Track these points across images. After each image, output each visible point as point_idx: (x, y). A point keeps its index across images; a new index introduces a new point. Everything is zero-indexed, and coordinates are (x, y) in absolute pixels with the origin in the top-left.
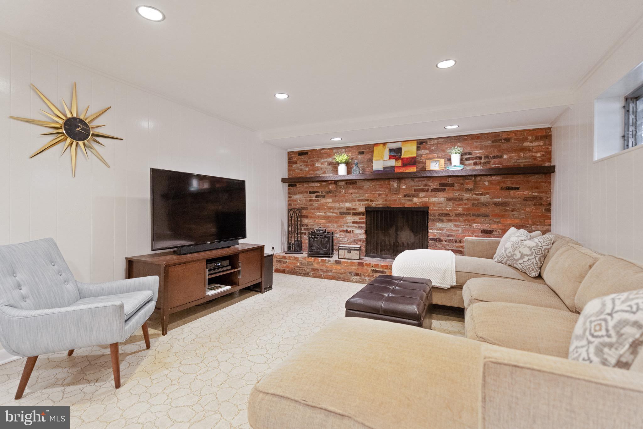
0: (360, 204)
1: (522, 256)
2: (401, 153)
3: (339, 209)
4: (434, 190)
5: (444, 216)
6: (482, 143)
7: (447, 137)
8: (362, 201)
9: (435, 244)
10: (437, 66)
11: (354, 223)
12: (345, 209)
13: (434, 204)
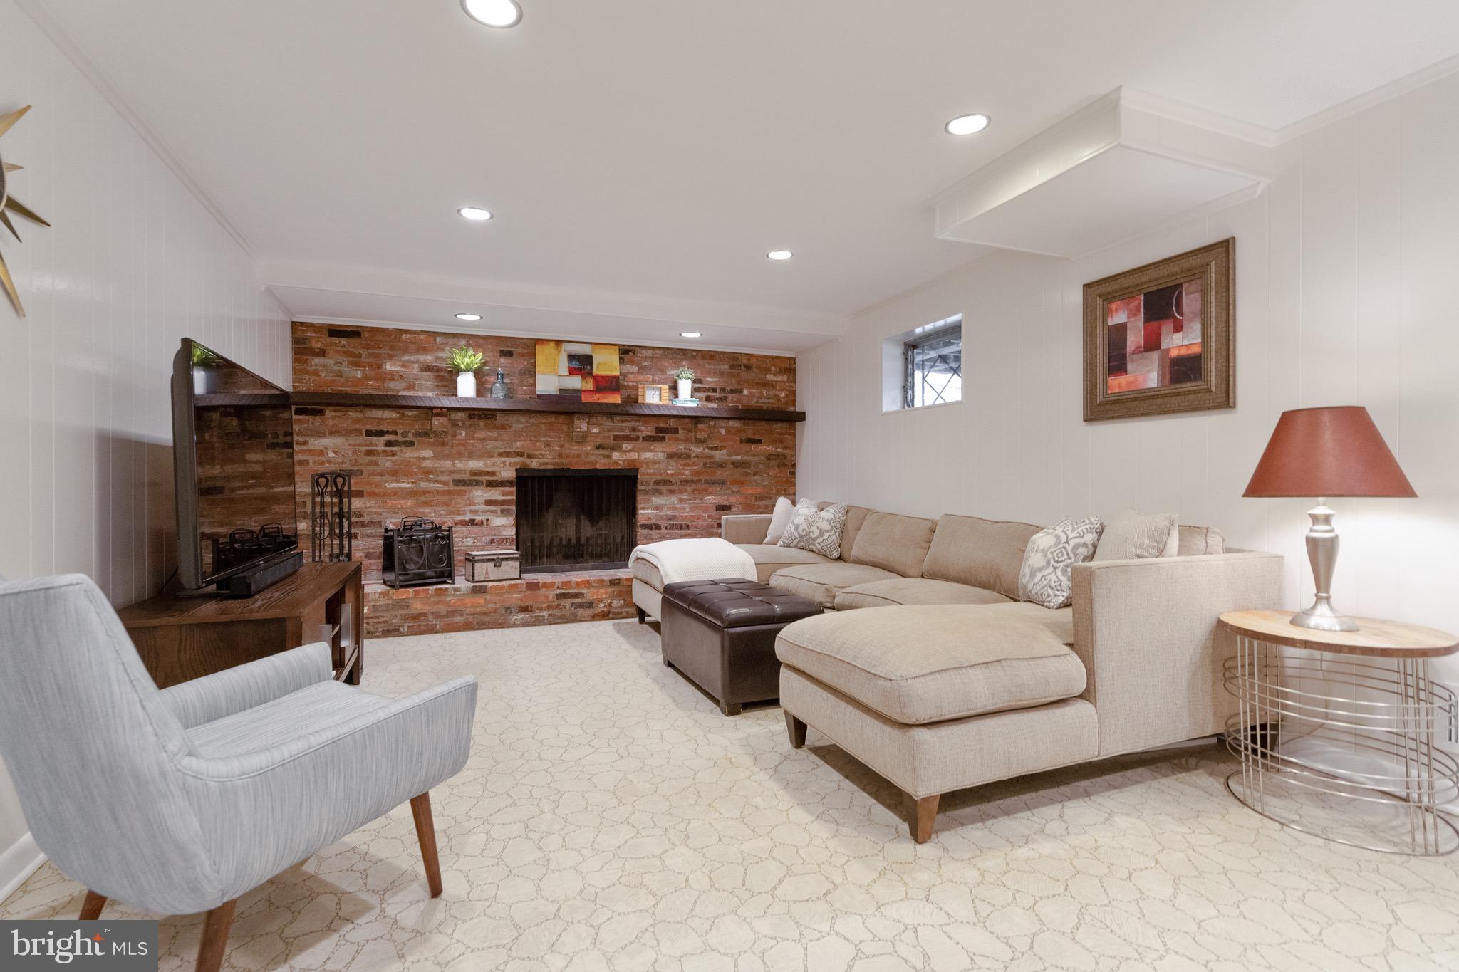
0: (504, 463)
1: (822, 533)
2: (591, 364)
3: (451, 472)
4: (646, 439)
5: (664, 485)
6: (716, 367)
7: (668, 349)
8: (508, 456)
9: (650, 535)
10: (767, 256)
11: (489, 503)
12: (468, 474)
13: (647, 462)
